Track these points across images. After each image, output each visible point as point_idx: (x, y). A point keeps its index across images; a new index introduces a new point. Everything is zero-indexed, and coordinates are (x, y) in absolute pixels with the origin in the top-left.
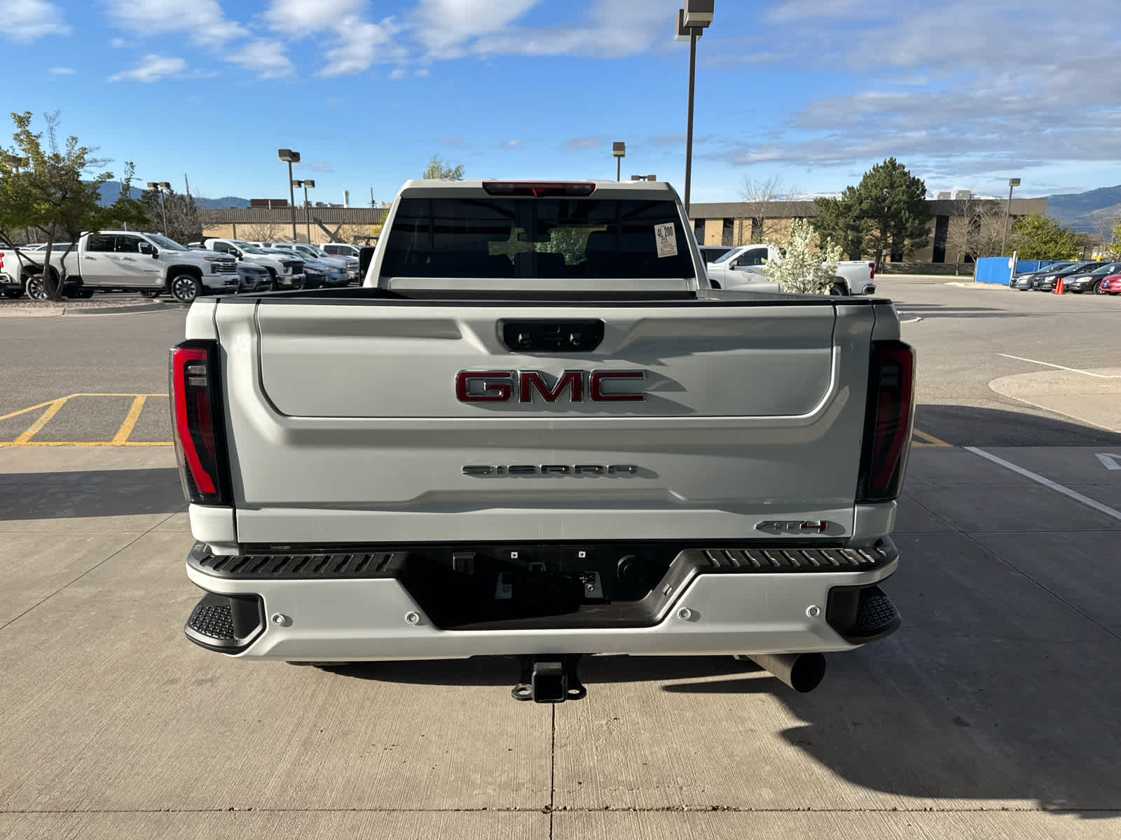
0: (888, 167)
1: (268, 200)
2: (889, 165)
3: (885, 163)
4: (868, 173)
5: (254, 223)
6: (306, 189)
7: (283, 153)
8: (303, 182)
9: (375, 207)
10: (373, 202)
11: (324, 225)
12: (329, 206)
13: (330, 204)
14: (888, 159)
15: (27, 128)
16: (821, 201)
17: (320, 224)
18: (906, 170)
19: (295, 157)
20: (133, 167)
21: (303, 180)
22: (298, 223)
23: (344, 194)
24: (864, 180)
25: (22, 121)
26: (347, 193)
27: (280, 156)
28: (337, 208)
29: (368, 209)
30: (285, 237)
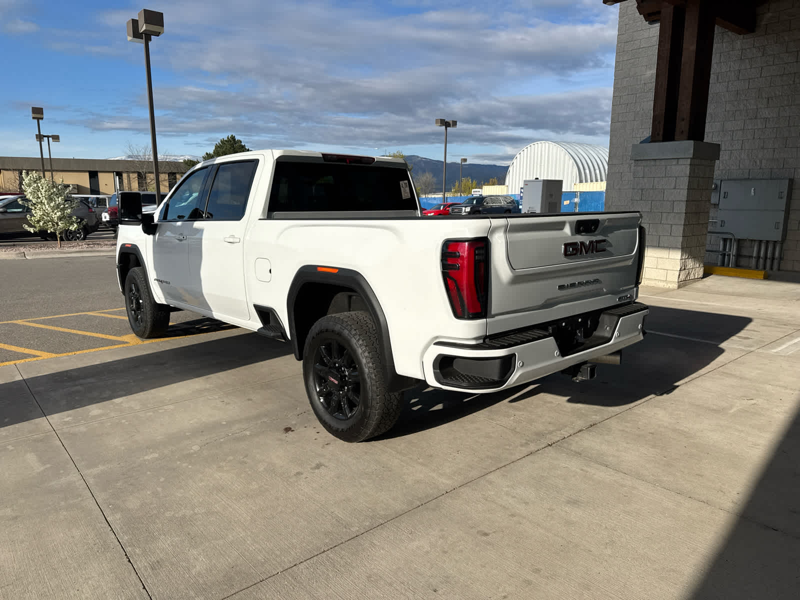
0: (231, 141)
2: (231, 139)
3: (228, 138)
4: (218, 144)
14: (230, 136)
16: (189, 162)
18: (243, 144)
24: (216, 148)
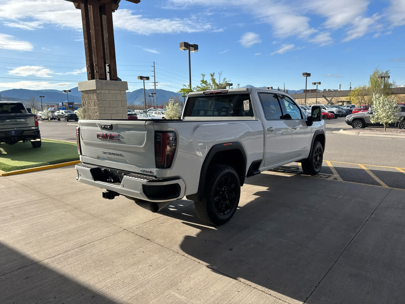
1: (310, 90)
5: (299, 98)
6: (317, 85)
7: (304, 74)
8: (316, 83)
9: (351, 90)
10: (351, 88)
11: (327, 98)
12: (332, 90)
13: (333, 90)
15: (213, 77)
17: (325, 97)
19: (308, 75)
20: (239, 85)
21: (316, 82)
22: (318, 97)
23: (339, 85)
25: (212, 76)
26: (340, 85)
27: (303, 75)
28: (335, 91)
29: (348, 91)
30: (312, 103)
